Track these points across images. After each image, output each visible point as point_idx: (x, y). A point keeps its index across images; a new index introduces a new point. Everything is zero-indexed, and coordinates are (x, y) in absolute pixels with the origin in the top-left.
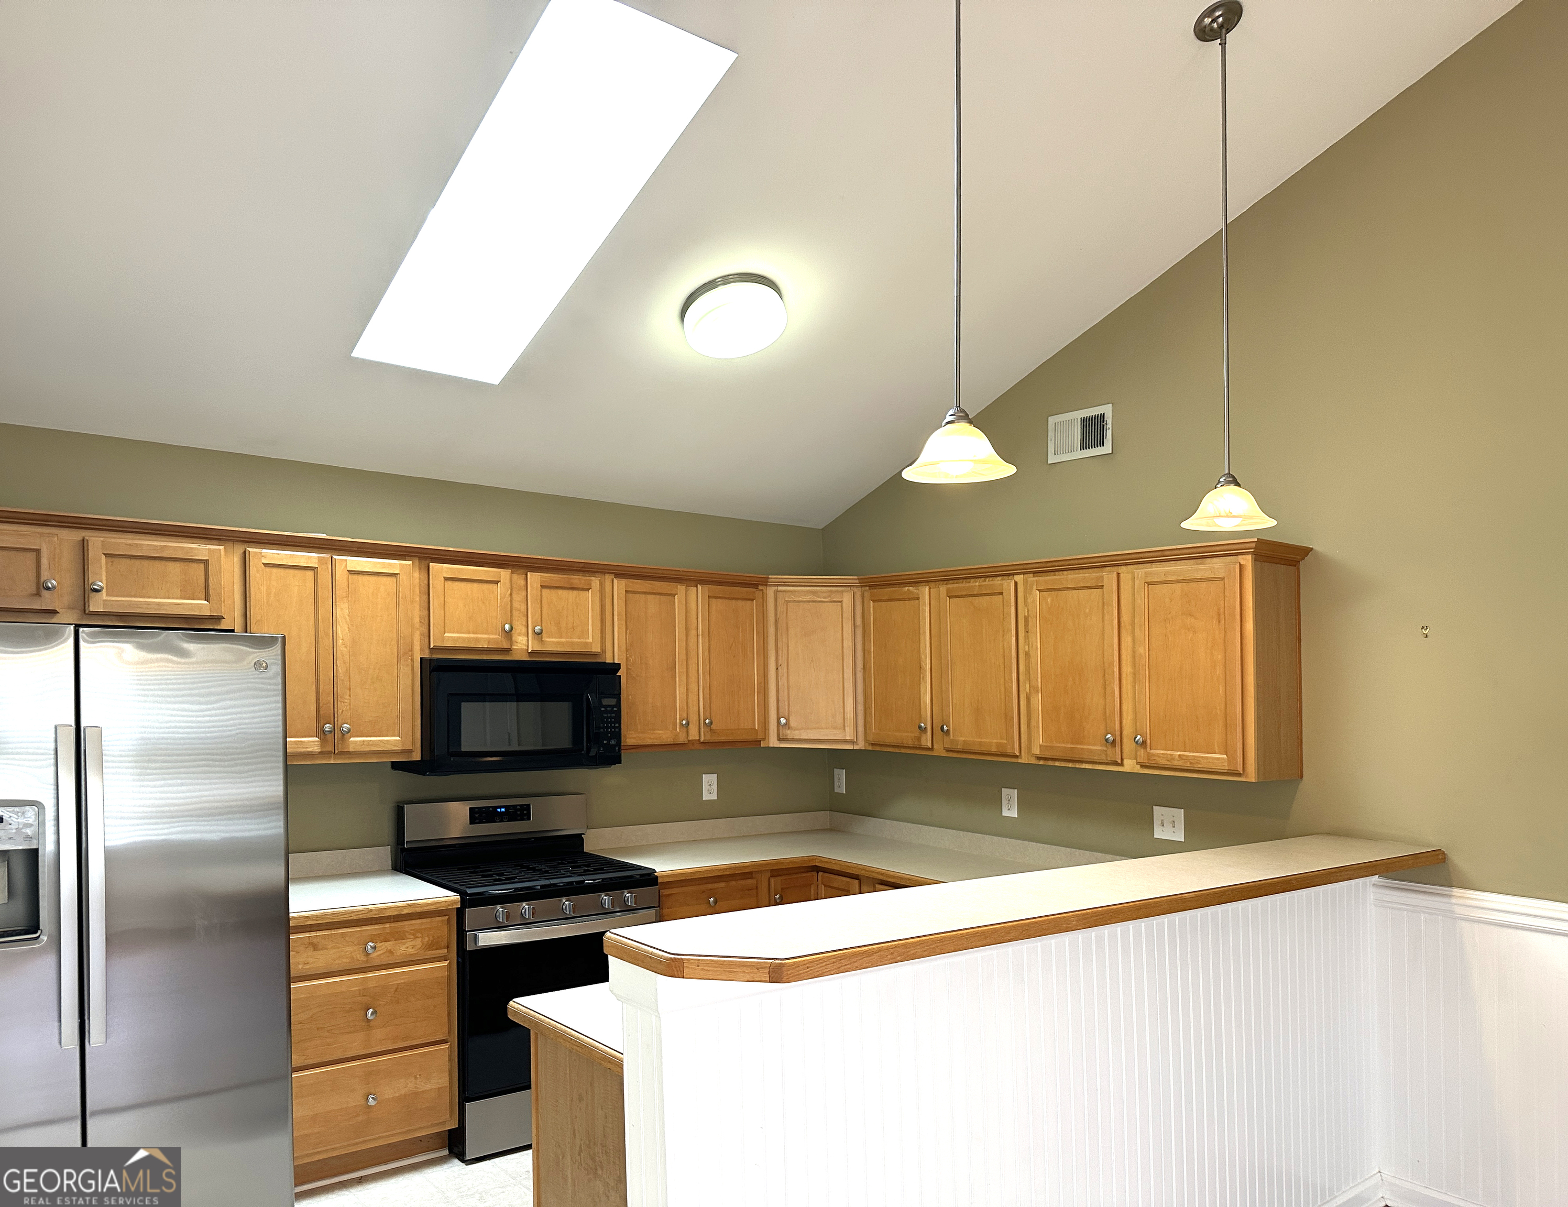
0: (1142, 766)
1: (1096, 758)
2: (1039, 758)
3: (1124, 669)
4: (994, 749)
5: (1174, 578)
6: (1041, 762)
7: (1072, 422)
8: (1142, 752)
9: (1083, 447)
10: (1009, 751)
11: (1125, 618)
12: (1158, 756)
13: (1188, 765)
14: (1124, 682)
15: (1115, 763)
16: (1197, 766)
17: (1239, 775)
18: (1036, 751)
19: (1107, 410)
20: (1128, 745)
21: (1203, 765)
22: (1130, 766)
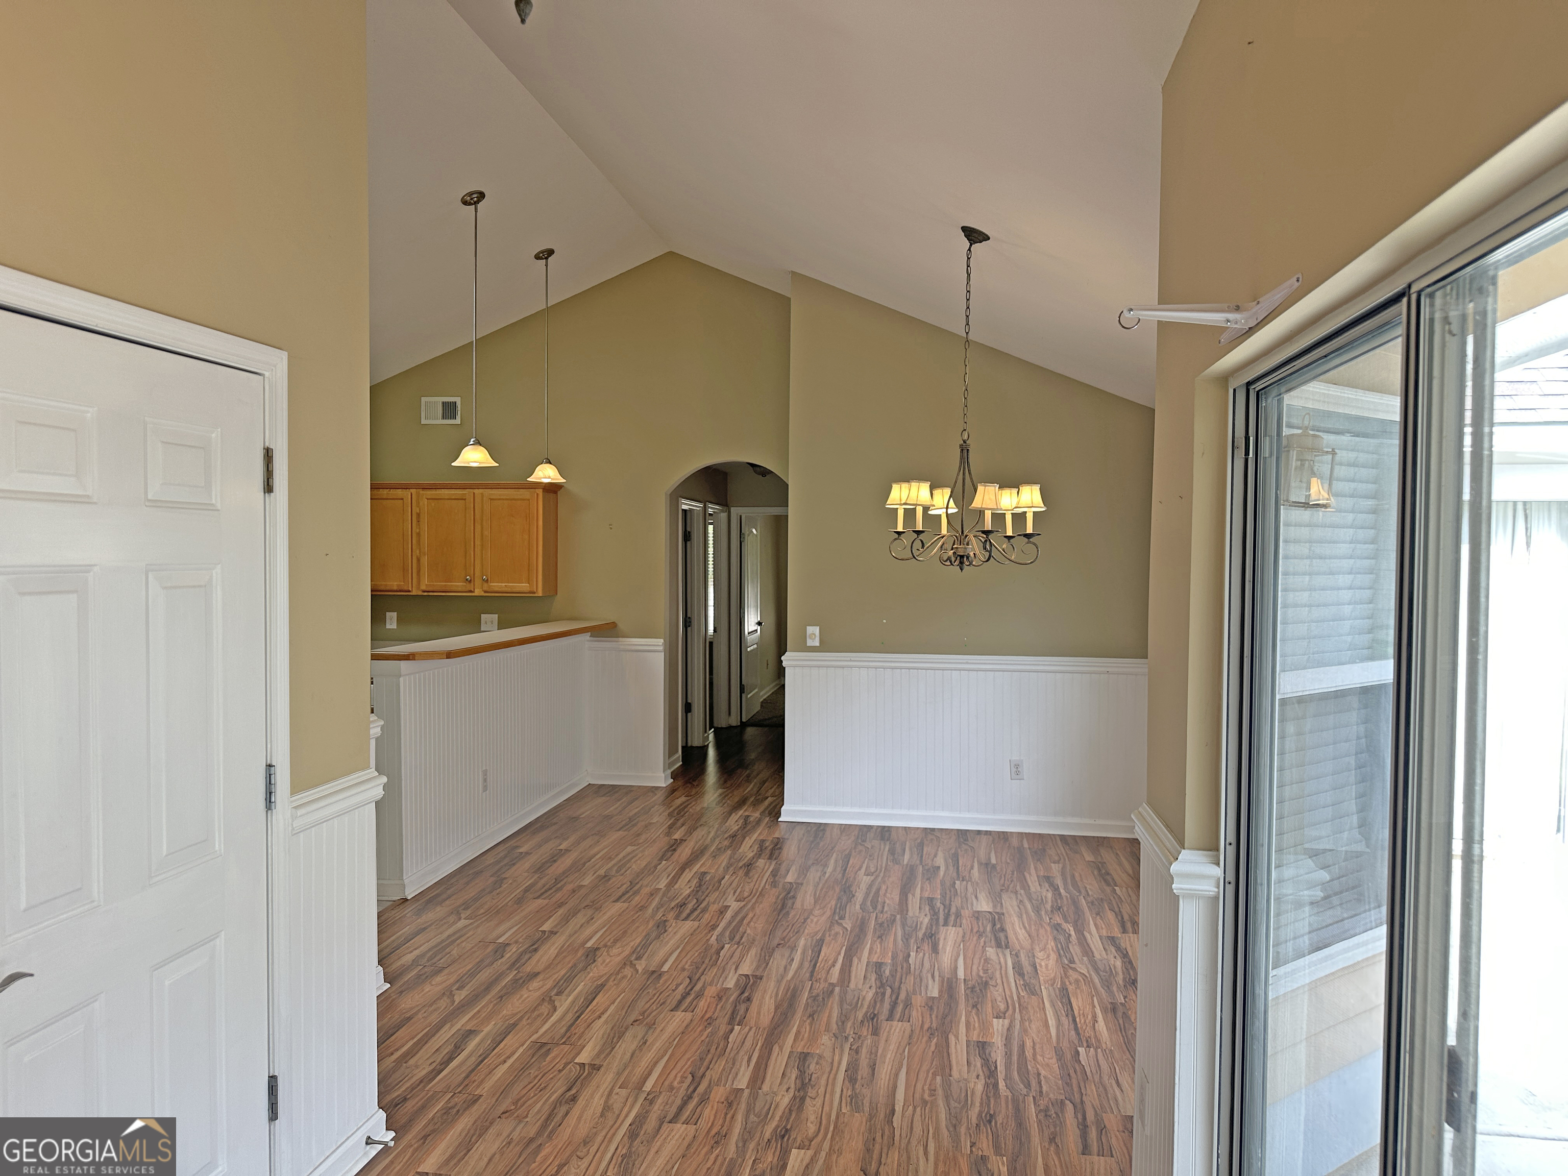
0: (485, 592)
1: (460, 589)
2: (424, 591)
3: (476, 543)
4: (395, 588)
5: (504, 497)
6: (426, 594)
7: (436, 402)
8: (486, 585)
9: (443, 418)
10: (406, 588)
11: (477, 516)
12: (494, 586)
13: (509, 590)
14: (476, 549)
15: (471, 591)
16: (514, 590)
17: (535, 593)
18: (423, 587)
19: (458, 400)
20: (478, 582)
21: (517, 590)
22: (478, 592)
